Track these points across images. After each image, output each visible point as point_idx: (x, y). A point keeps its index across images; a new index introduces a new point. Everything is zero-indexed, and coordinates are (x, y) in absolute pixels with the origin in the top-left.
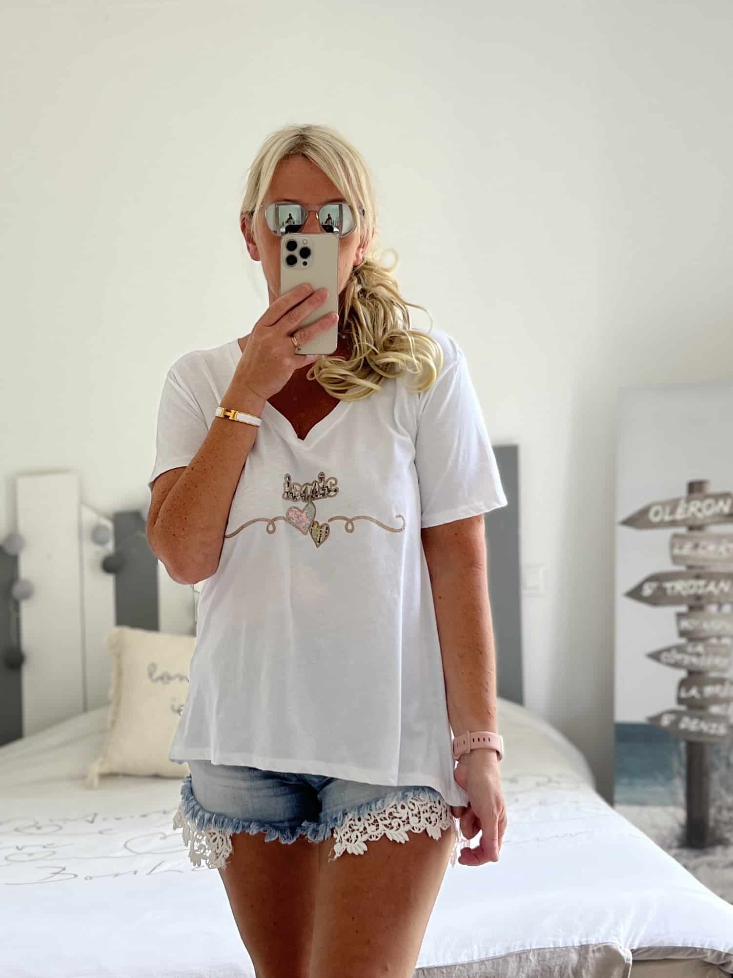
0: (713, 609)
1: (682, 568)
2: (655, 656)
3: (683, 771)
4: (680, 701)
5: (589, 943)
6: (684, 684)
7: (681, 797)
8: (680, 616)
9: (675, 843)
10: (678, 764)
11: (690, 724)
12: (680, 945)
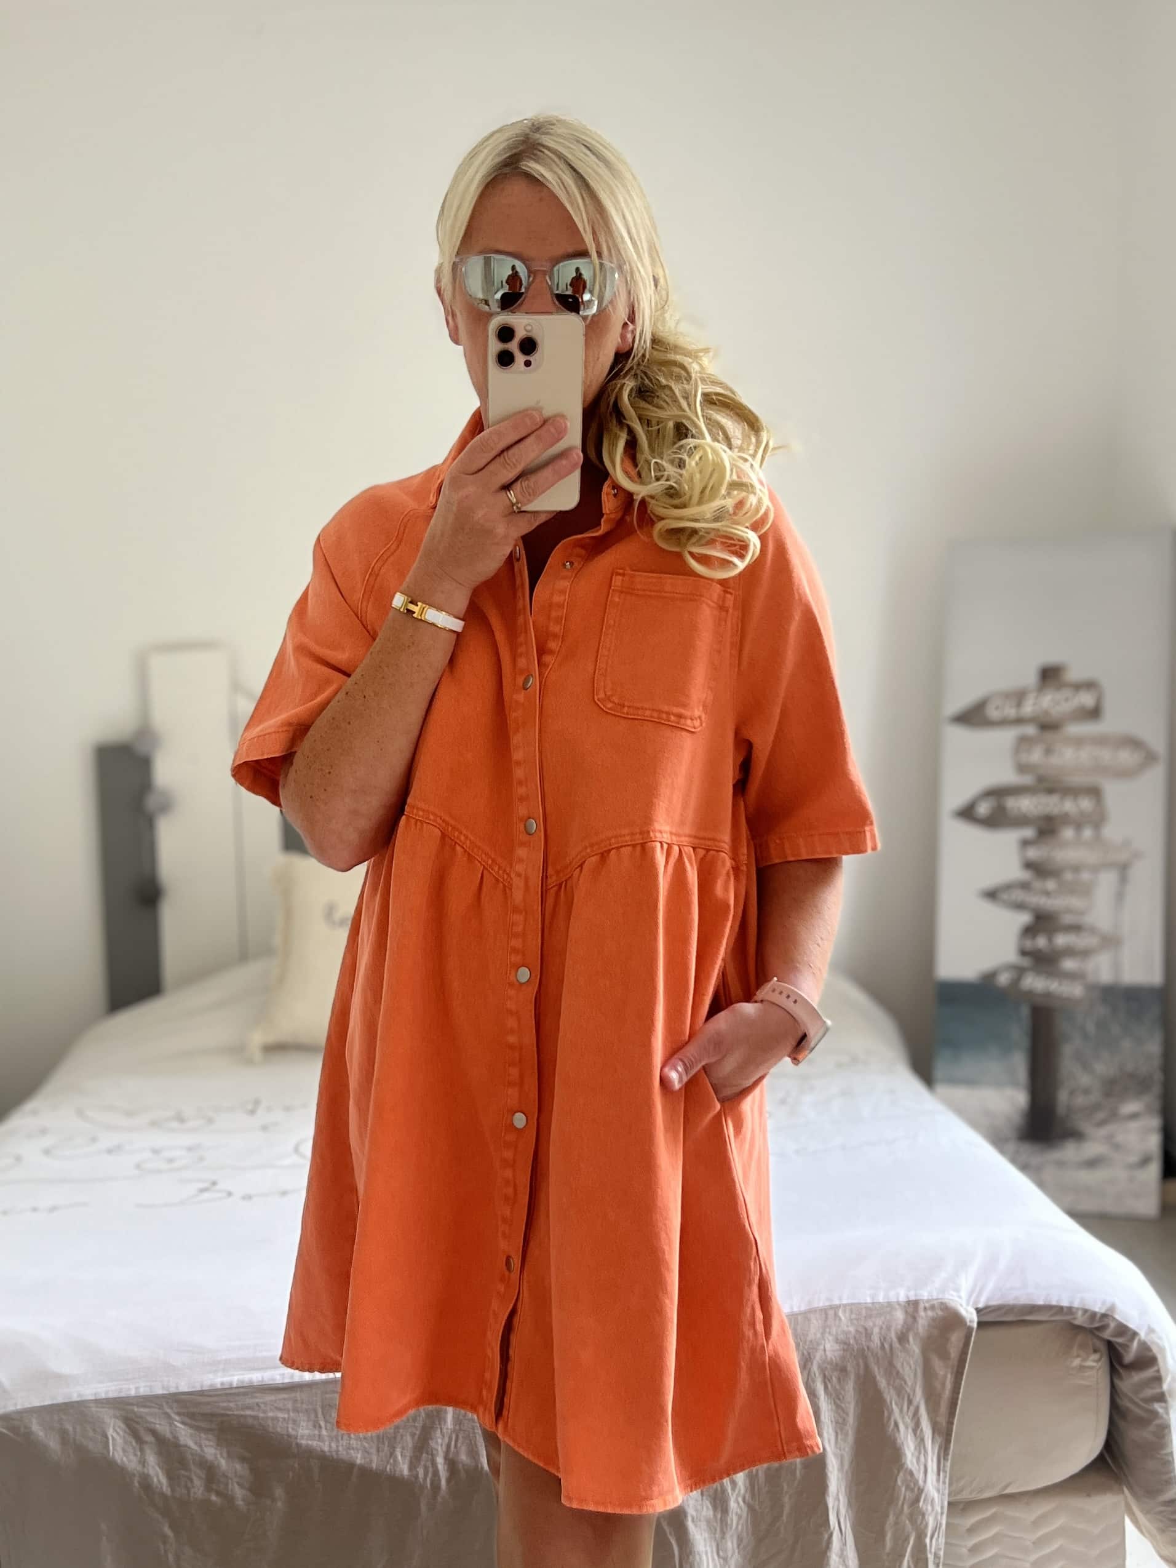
0: (1068, 833)
1: (1027, 780)
2: (992, 895)
4: (1024, 953)
5: (918, 1298)
6: (1029, 931)
8: (1025, 843)
11: (1035, 983)
12: (1041, 1302)
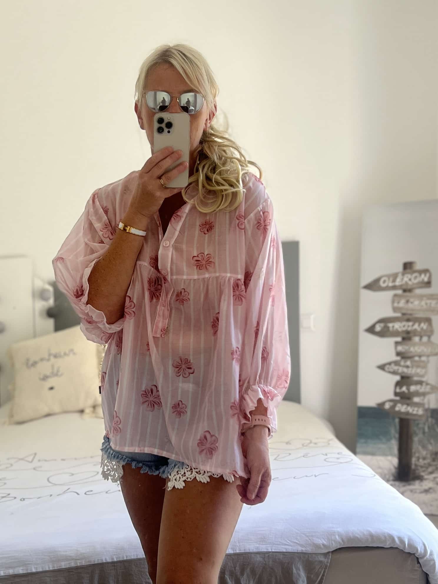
0: (416, 339)
1: (398, 315)
2: (382, 367)
3: (397, 436)
4: (396, 394)
6: (398, 384)
7: (396, 451)
8: (397, 343)
9: (391, 478)
10: (394, 431)
11: (401, 408)
